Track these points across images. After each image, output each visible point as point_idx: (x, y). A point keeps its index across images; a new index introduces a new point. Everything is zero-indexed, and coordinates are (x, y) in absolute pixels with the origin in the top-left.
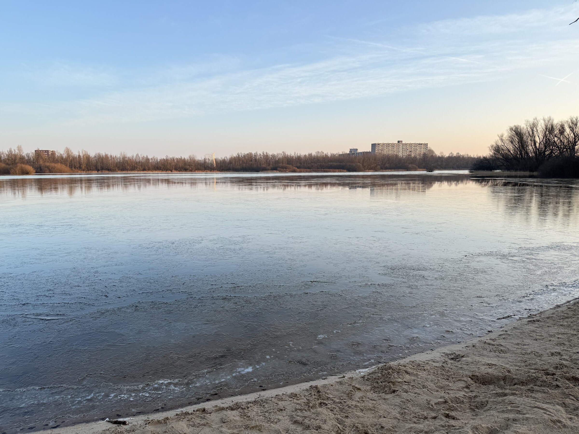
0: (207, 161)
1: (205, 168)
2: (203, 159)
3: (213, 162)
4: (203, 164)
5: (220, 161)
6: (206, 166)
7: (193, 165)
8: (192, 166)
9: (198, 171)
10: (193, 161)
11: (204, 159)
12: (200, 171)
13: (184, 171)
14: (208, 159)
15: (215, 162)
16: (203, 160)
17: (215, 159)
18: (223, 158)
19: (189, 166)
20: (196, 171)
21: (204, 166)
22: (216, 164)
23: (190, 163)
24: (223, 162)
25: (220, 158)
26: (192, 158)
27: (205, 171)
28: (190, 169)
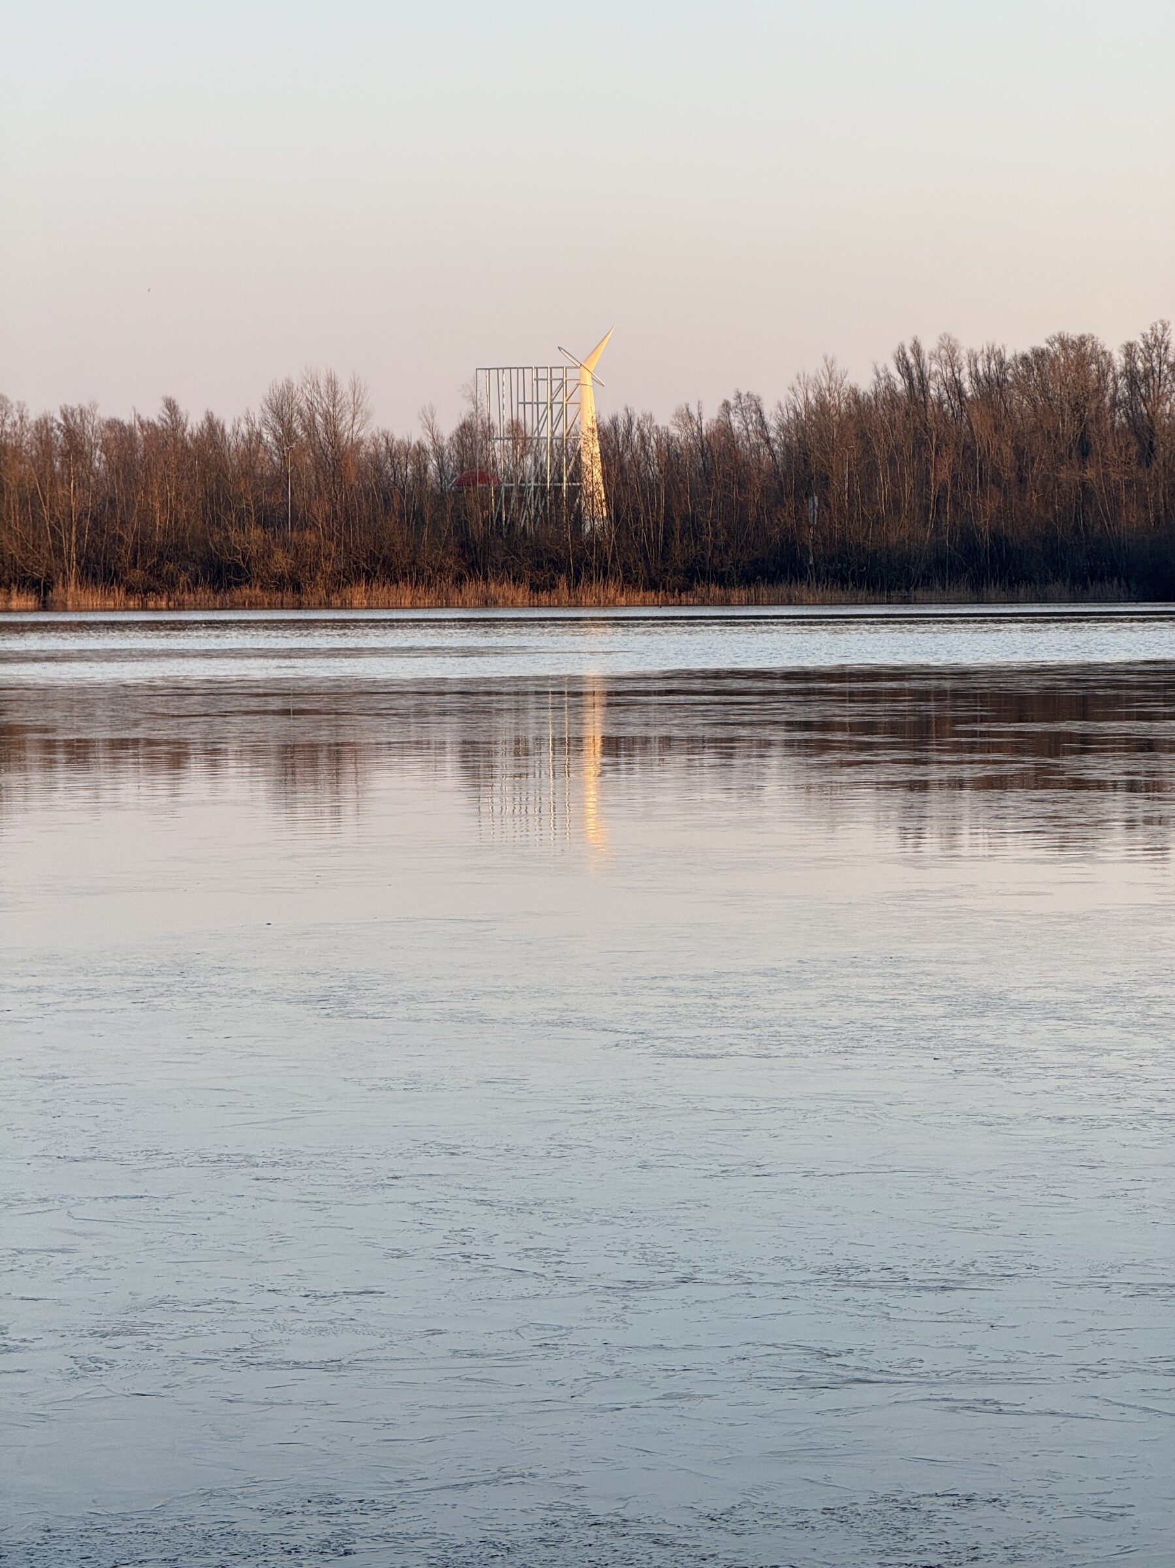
0: (499, 451)
1: (465, 547)
2: (448, 428)
3: (577, 473)
4: (440, 499)
5: (671, 457)
6: (477, 528)
7: (320, 510)
8: (303, 523)
9: (380, 592)
10: (319, 465)
11: (466, 429)
12: (406, 592)
13: (203, 594)
14: (515, 428)
15: (595, 474)
16: (450, 451)
17: (606, 436)
18: (710, 416)
19: (264, 522)
20: (358, 593)
21: (461, 528)
22: (613, 500)
23: (278, 481)
24: (706, 473)
25: (665, 420)
26: (310, 427)
27: (471, 589)
28: (281, 562)
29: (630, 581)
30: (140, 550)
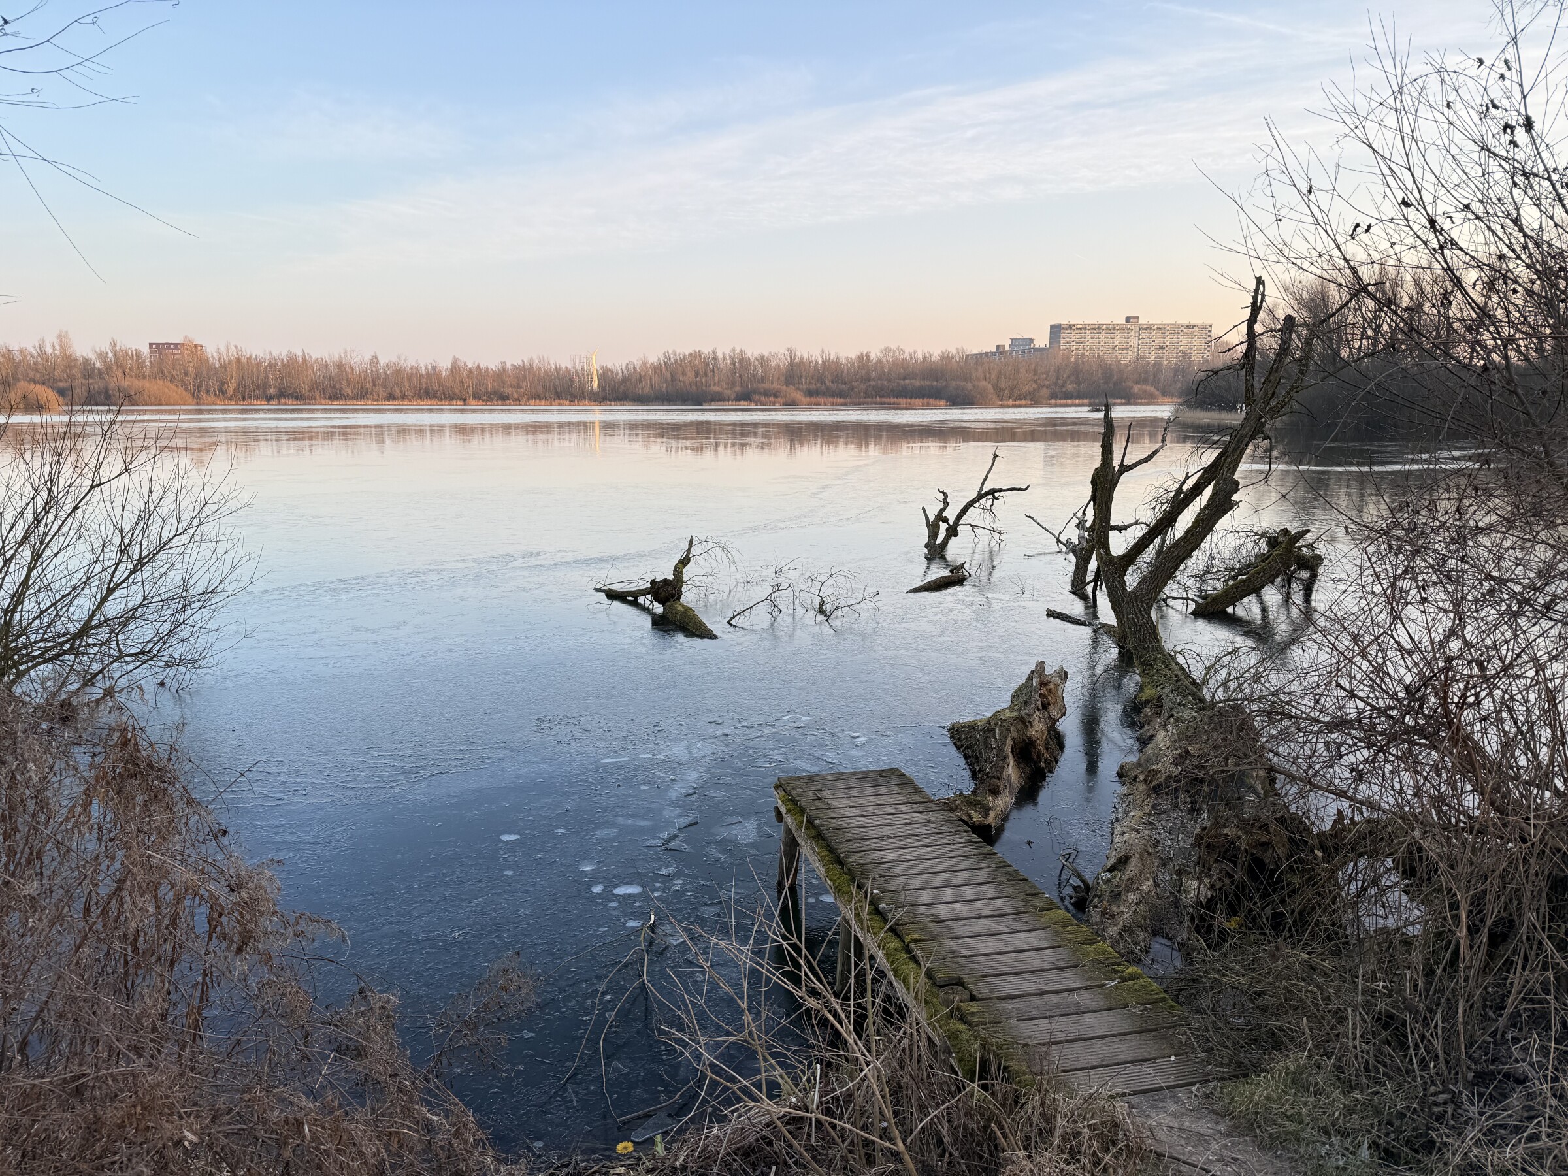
15: (595, 378)
19: (512, 387)
29: (590, 400)
30: (486, 393)
